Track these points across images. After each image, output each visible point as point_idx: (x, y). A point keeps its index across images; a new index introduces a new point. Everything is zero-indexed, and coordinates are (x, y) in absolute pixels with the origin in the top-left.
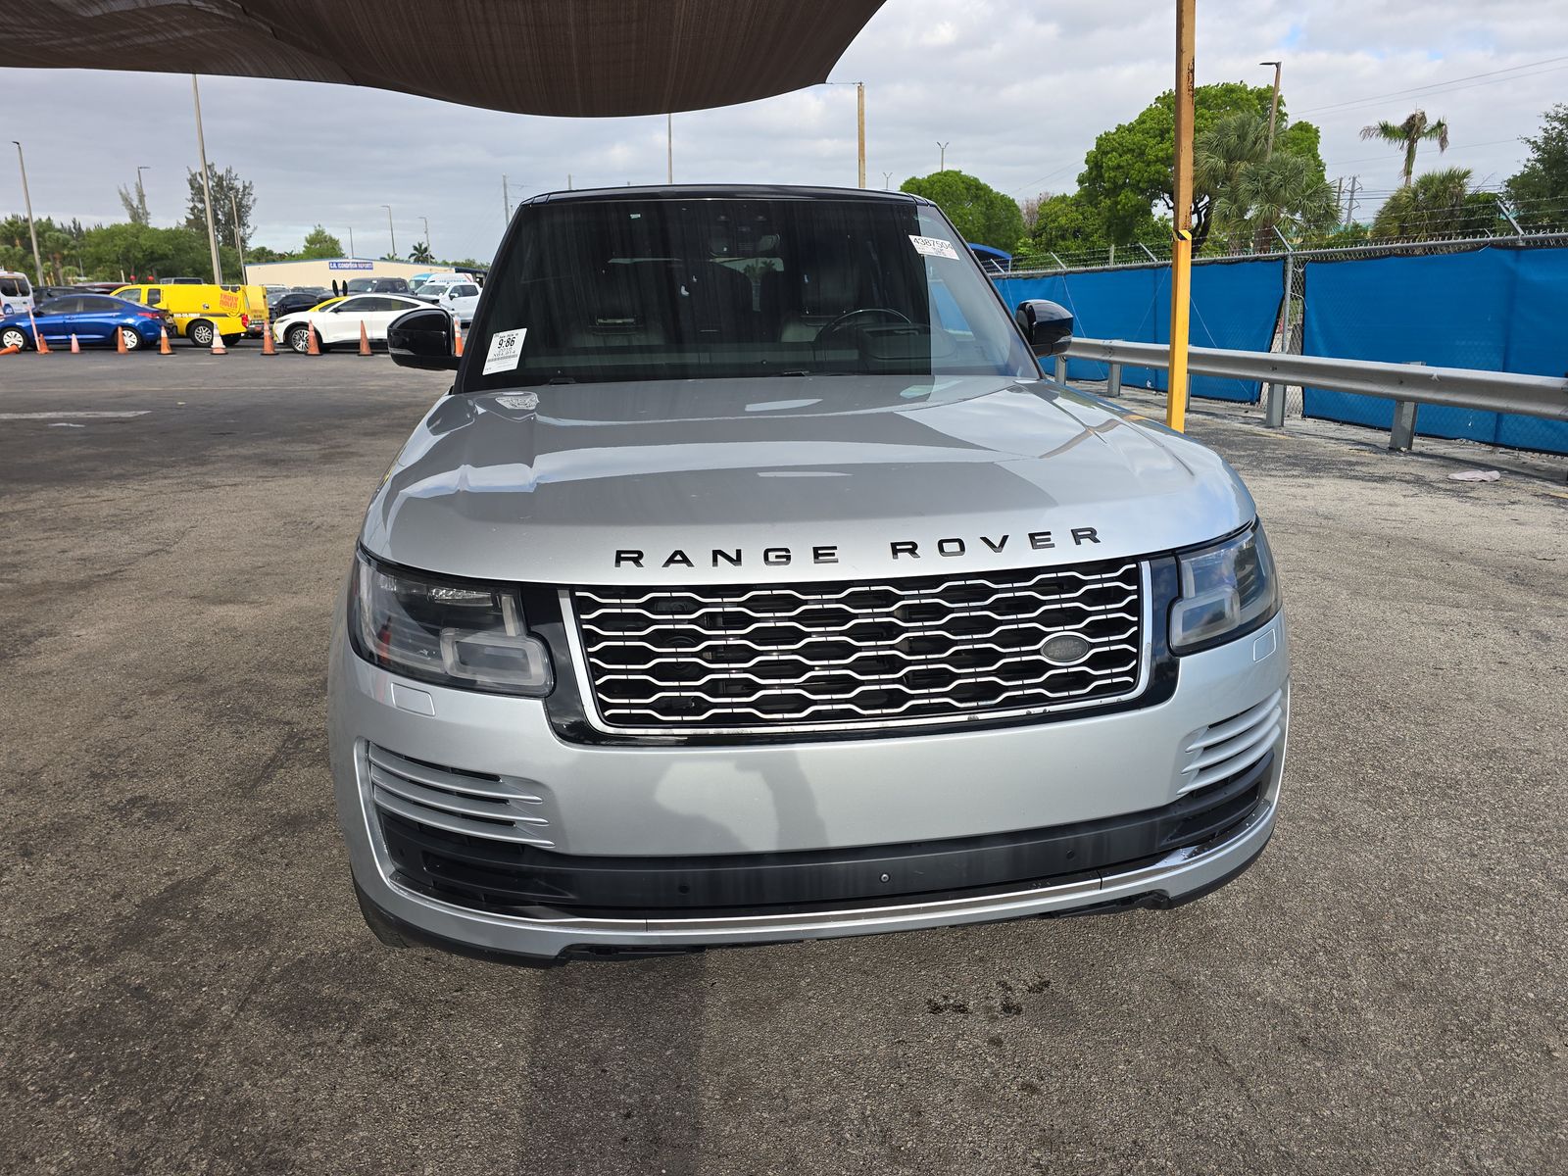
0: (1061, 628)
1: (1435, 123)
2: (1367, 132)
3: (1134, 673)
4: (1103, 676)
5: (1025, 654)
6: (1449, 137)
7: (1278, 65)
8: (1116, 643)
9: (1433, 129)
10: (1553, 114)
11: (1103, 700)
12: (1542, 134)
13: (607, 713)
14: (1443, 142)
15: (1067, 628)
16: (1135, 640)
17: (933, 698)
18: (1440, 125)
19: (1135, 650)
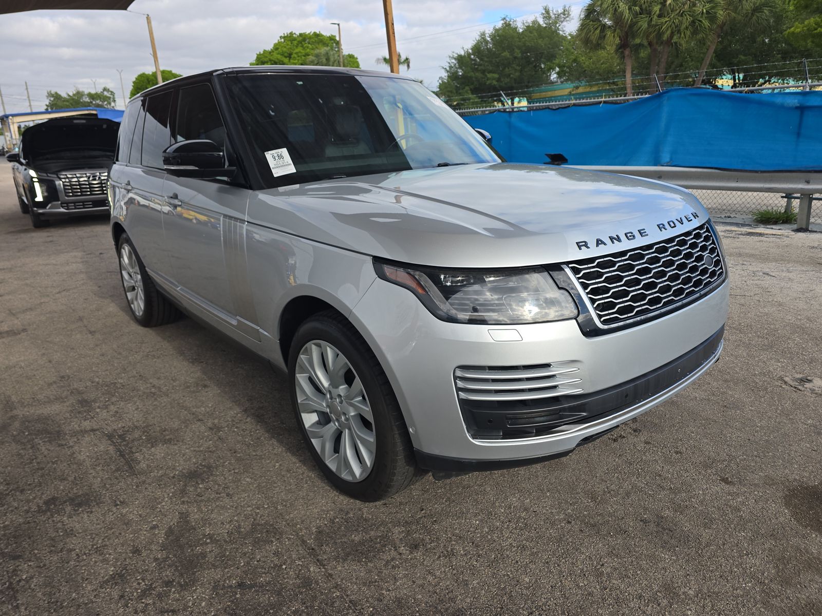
1: (405, 58)
2: (378, 60)
6: (411, 65)
7: (338, 25)
9: (405, 61)
10: (452, 56)
12: (448, 65)
13: (602, 320)
14: (408, 66)
18: (407, 59)
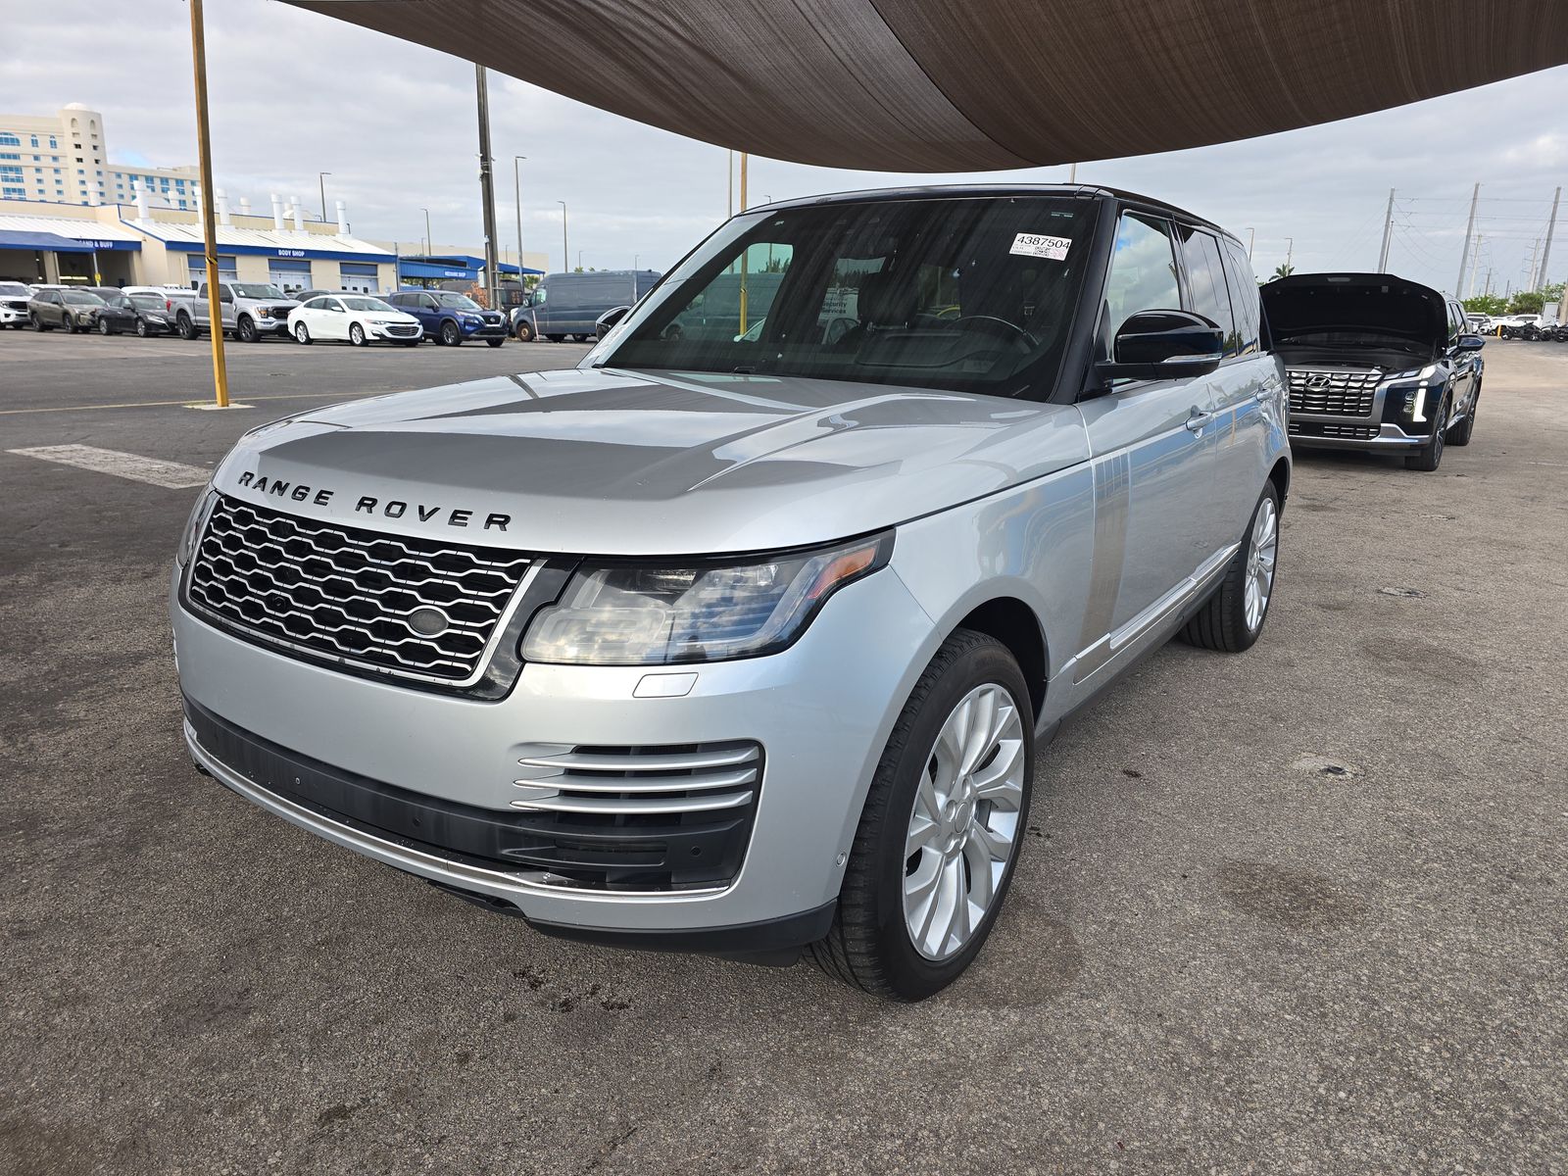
0: (432, 602)
3: (473, 662)
4: (448, 657)
5: (397, 617)
8: (470, 629)
11: (437, 679)
15: (437, 603)
16: (487, 632)
17: (326, 635)
19: (483, 641)
